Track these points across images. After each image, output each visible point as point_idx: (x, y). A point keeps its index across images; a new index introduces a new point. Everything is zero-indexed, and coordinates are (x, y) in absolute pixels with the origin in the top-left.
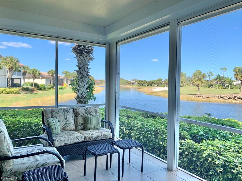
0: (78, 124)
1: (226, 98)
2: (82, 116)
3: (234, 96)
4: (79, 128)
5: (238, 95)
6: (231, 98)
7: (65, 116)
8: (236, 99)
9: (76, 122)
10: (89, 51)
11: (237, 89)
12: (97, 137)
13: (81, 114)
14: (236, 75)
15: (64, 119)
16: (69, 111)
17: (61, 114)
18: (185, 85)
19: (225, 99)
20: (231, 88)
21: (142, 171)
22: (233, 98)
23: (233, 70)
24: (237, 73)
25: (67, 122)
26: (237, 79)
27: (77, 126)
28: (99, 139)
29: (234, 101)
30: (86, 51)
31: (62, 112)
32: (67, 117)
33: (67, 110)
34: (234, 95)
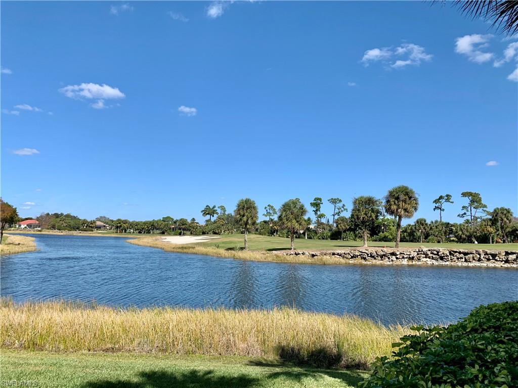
1: (347, 256)
5: (367, 250)
8: (365, 259)
29: (363, 262)
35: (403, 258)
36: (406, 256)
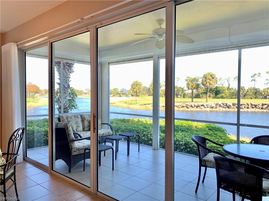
0: (85, 126)
1: (179, 106)
2: (87, 120)
3: (187, 105)
4: (86, 129)
5: (190, 104)
6: (184, 106)
7: (76, 120)
8: (188, 108)
9: (83, 125)
10: (70, 65)
11: (189, 98)
12: (103, 134)
13: (87, 119)
14: (188, 84)
15: (76, 123)
16: (78, 116)
17: (74, 119)
18: (141, 95)
19: (179, 108)
20: (183, 97)
21: (139, 151)
22: (186, 106)
23: (185, 80)
24: (188, 83)
25: (78, 125)
26: (189, 89)
27: (84, 128)
28: (104, 135)
29: (187, 109)
30: (68, 65)
31: (74, 117)
32: (77, 121)
33: (77, 116)
34: (187, 103)
35: (208, 107)
36: (209, 106)
